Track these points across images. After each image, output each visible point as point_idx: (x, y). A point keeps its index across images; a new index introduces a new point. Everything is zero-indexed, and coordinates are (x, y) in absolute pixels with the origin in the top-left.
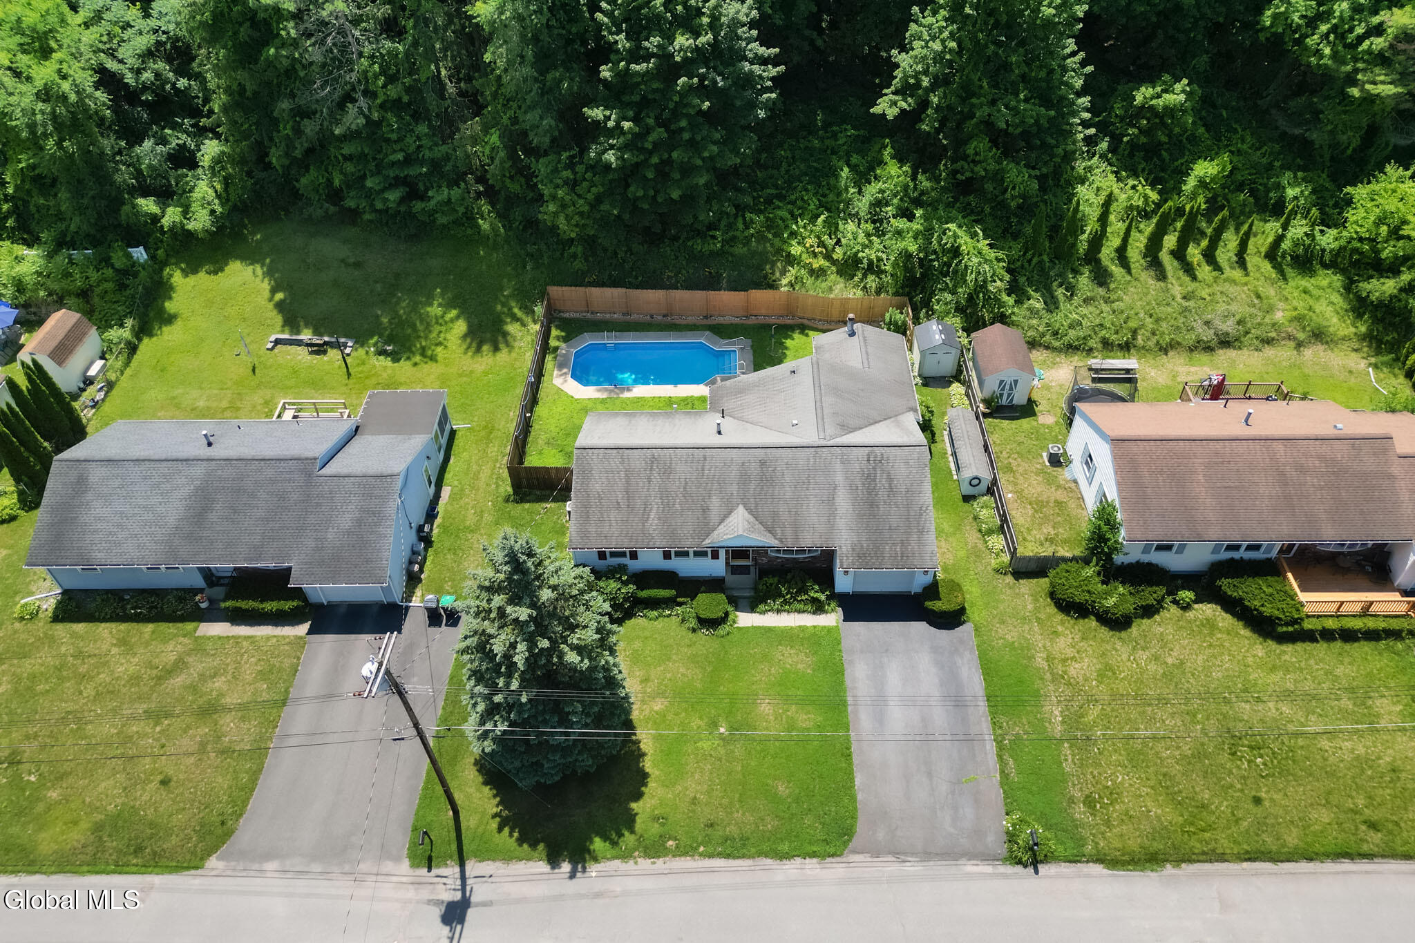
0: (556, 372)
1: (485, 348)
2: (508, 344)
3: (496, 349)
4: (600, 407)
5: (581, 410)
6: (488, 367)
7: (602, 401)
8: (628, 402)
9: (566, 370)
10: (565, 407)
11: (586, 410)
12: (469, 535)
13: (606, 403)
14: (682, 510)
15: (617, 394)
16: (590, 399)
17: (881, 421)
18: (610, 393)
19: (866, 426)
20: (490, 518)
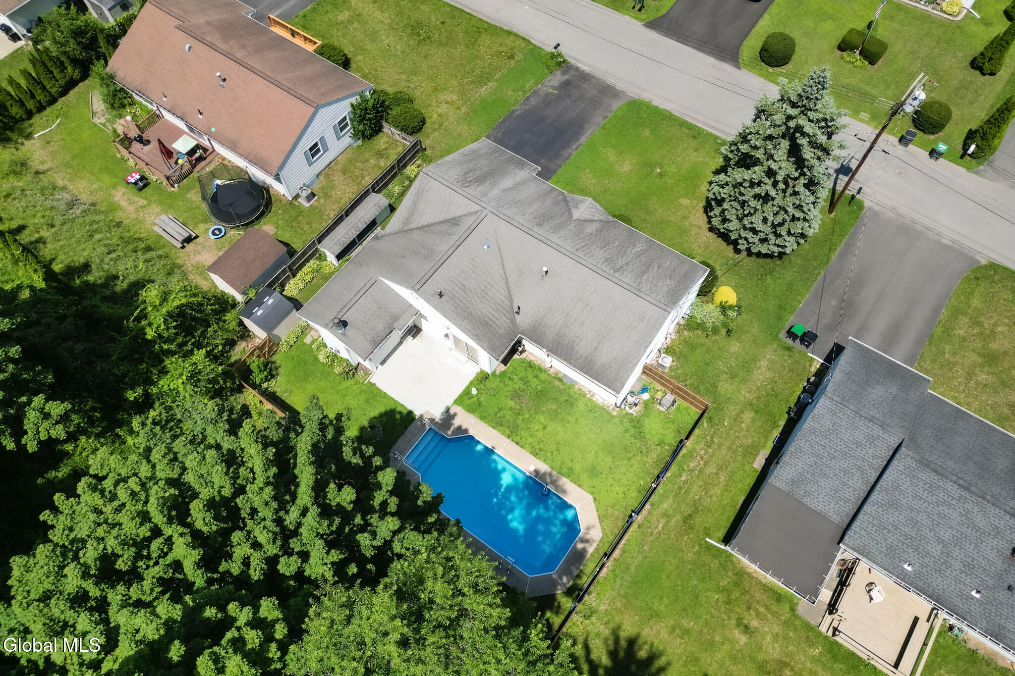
0: (591, 550)
2: (617, 640)
3: (632, 642)
4: (577, 467)
5: (596, 476)
6: (652, 622)
7: (570, 474)
8: (549, 455)
9: (580, 546)
10: (609, 488)
11: (593, 472)
12: (755, 401)
13: (568, 468)
14: (615, 240)
15: (550, 475)
16: (579, 486)
17: (417, 229)
18: (556, 481)
19: (435, 224)
20: (731, 408)
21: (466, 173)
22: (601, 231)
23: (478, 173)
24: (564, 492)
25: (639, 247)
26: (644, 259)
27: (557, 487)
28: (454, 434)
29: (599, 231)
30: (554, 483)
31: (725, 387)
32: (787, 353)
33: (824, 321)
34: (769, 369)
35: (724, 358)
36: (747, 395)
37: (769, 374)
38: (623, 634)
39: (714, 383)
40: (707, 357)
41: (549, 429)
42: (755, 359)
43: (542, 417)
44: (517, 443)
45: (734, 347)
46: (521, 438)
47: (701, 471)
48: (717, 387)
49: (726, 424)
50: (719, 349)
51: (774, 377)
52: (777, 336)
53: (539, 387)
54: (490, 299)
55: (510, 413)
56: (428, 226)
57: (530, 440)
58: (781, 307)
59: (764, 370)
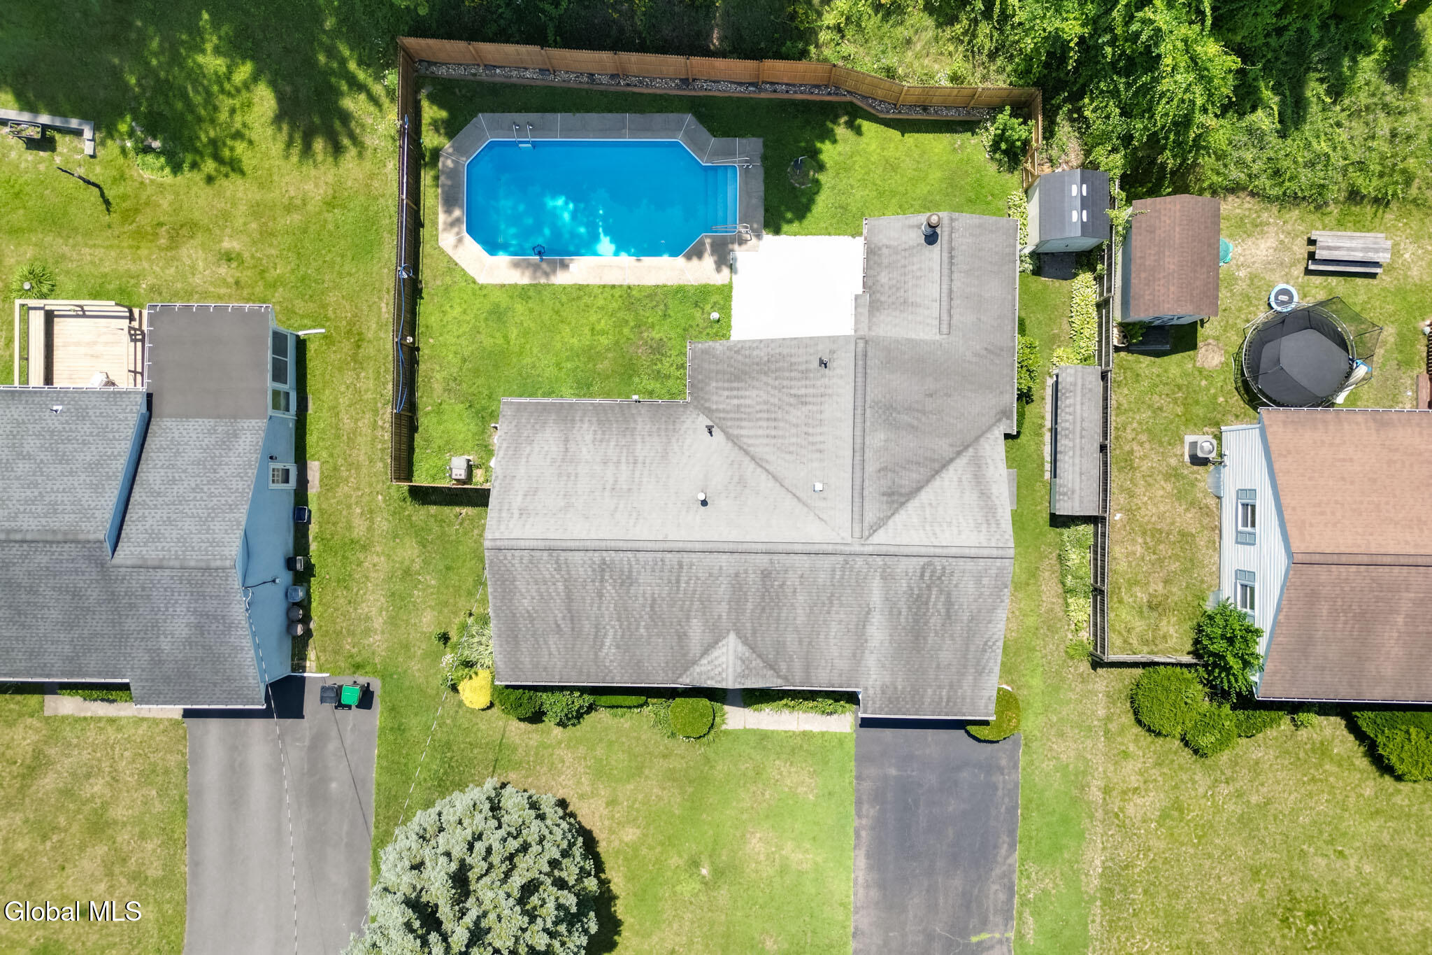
0: (442, 218)
1: (319, 145)
2: (354, 141)
3: (337, 150)
4: (519, 307)
5: (491, 312)
7: (522, 293)
8: (564, 299)
9: (457, 213)
10: (465, 306)
11: (498, 315)
12: (361, 556)
13: (530, 298)
14: (650, 636)
15: (547, 274)
16: (503, 286)
17: (952, 460)
18: (535, 272)
19: (928, 481)
20: (385, 526)
21: (949, 603)
22: (680, 637)
23: (935, 621)
24: (516, 265)
25: (609, 649)
26: (587, 627)
27: (529, 265)
28: (702, 243)
29: (682, 637)
30: (536, 267)
31: (409, 551)
32: (358, 659)
33: (332, 746)
34: (368, 618)
35: (432, 594)
36: (376, 559)
37: (364, 609)
39: (424, 547)
40: (454, 579)
41: (587, 331)
42: (393, 621)
43: (606, 342)
44: (613, 287)
45: (428, 622)
46: (613, 296)
47: (376, 412)
48: (419, 543)
49: (380, 497)
50: (446, 604)
51: (355, 609)
52: (383, 678)
53: (636, 380)
54: (759, 415)
55: (650, 320)
56: (937, 472)
57: (601, 302)
58: (400, 730)
59: (374, 611)
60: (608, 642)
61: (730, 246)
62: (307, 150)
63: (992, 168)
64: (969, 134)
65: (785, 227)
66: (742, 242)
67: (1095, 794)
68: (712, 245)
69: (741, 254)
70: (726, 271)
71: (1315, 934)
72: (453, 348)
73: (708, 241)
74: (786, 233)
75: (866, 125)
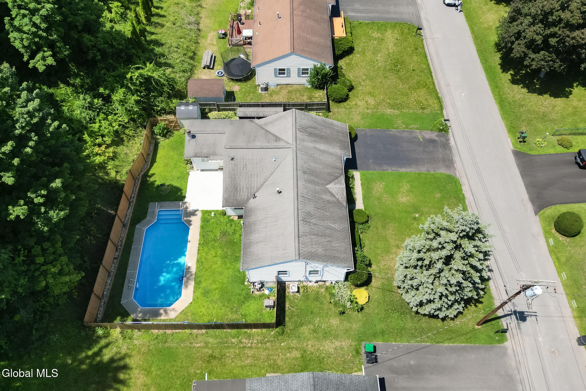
0: (163, 317)
1: (122, 376)
2: (122, 358)
3: (125, 367)
4: (204, 284)
5: (204, 296)
6: (143, 372)
7: (198, 283)
8: (201, 267)
9: (162, 311)
10: (201, 306)
11: (206, 293)
12: (308, 353)
13: (200, 281)
14: (329, 212)
15: (192, 275)
16: (194, 292)
17: (266, 130)
18: (190, 279)
19: (272, 134)
20: (295, 341)
21: (311, 127)
22: (329, 203)
24: (186, 287)
25: (336, 226)
26: (328, 231)
27: (187, 282)
28: (185, 221)
29: (329, 202)
30: (188, 279)
31: (305, 330)
32: (354, 353)
33: (394, 363)
34: (336, 349)
35: (323, 320)
36: (310, 346)
37: (332, 350)
38: (127, 361)
39: (303, 324)
40: (316, 310)
41: (215, 259)
42: (336, 337)
43: (220, 251)
44: (199, 250)
45: (335, 321)
46: (202, 250)
47: (244, 347)
48: (301, 326)
49: (282, 344)
50: (327, 313)
51: (332, 354)
52: (362, 341)
53: (235, 240)
54: (250, 180)
55: (213, 236)
57: (204, 254)
58: (383, 333)
59: (333, 346)
60: (333, 226)
61: (188, 212)
62: (122, 382)
63: (171, 138)
64: (159, 144)
65: (183, 195)
66: (187, 208)
67: (369, 111)
68: (187, 217)
69: (191, 208)
70: (197, 213)
71: (400, 65)
72: (219, 310)
73: (185, 219)
74: (185, 194)
75: (151, 172)
